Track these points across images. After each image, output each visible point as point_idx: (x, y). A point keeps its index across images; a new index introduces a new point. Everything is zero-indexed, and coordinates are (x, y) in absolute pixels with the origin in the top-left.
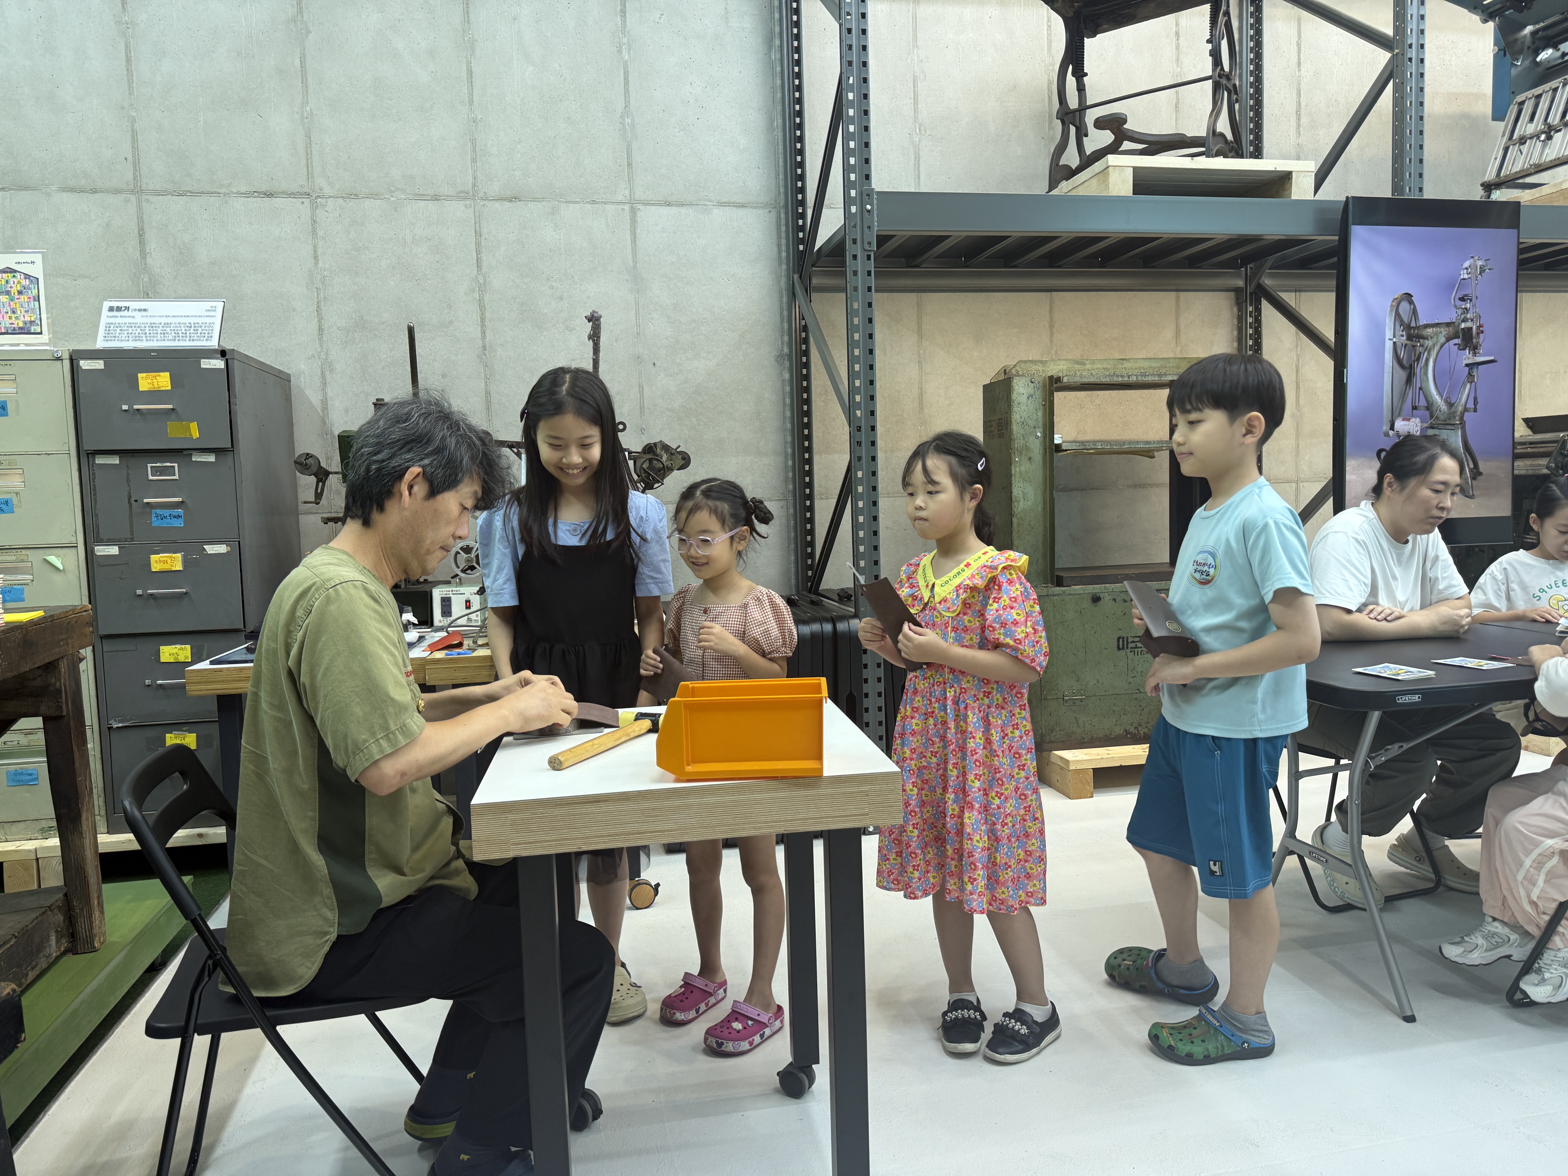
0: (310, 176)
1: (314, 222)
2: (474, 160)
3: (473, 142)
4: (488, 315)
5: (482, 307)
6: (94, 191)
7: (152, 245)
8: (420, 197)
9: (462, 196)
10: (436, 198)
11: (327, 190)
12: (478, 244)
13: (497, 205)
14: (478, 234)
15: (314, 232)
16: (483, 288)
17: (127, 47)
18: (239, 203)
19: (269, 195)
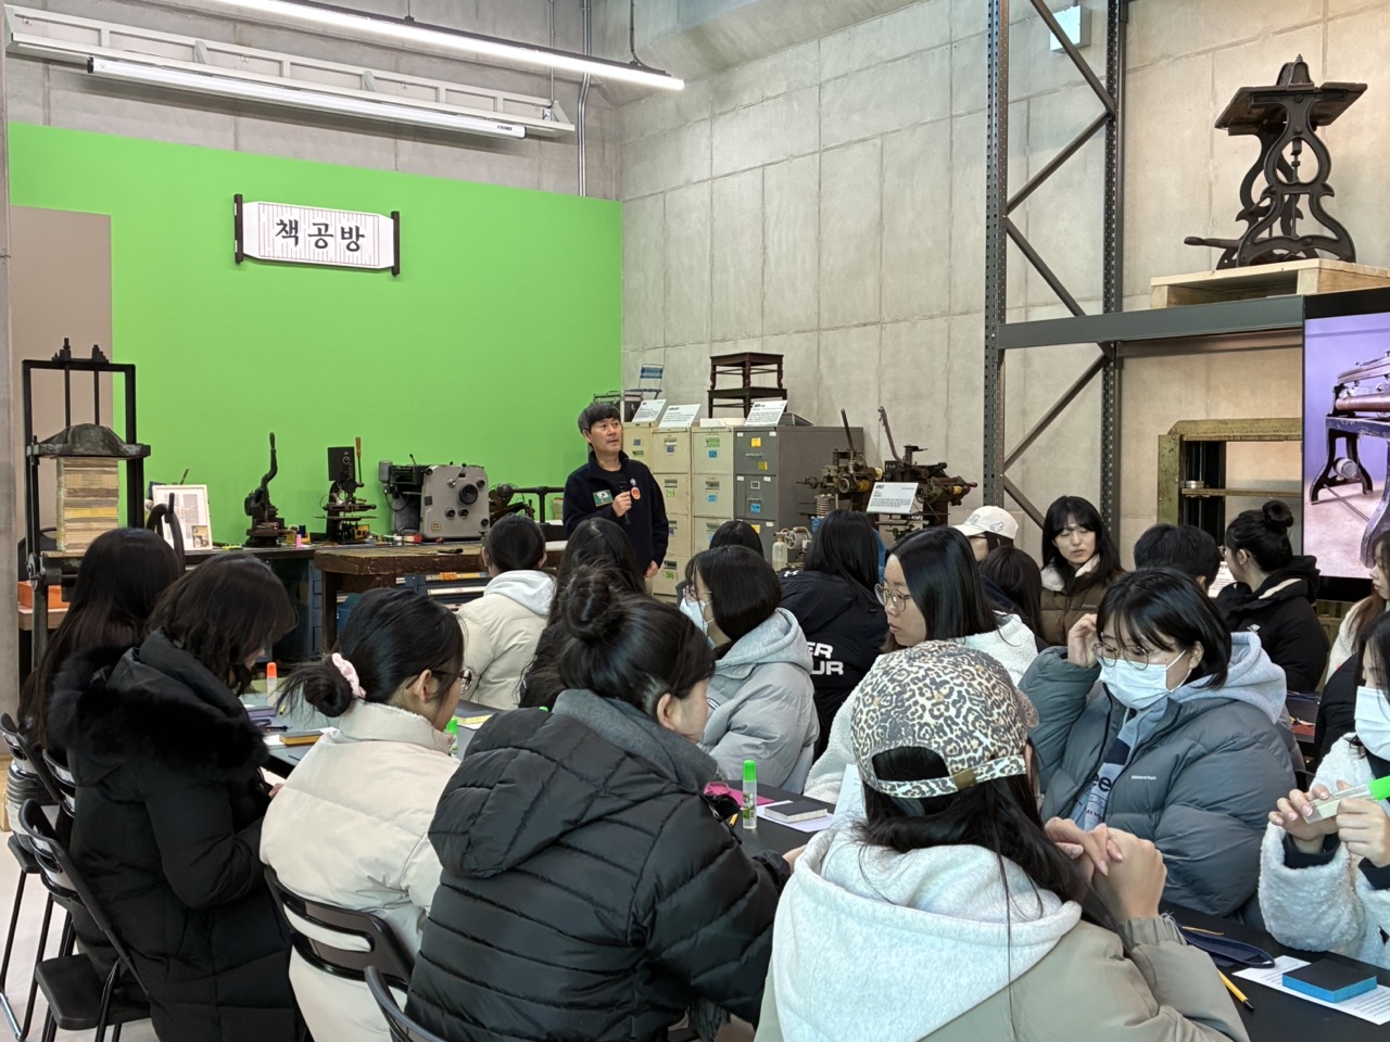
0: (881, 313)
1: (881, 337)
2: (950, 292)
3: (950, 279)
4: (951, 387)
5: (948, 383)
6: (804, 332)
7: (822, 359)
8: (925, 318)
9: (943, 314)
10: (931, 317)
11: (887, 320)
12: (949, 344)
13: (958, 317)
14: (949, 337)
15: (880, 343)
16: (949, 370)
17: (819, 254)
18: (854, 331)
19: (865, 325)
